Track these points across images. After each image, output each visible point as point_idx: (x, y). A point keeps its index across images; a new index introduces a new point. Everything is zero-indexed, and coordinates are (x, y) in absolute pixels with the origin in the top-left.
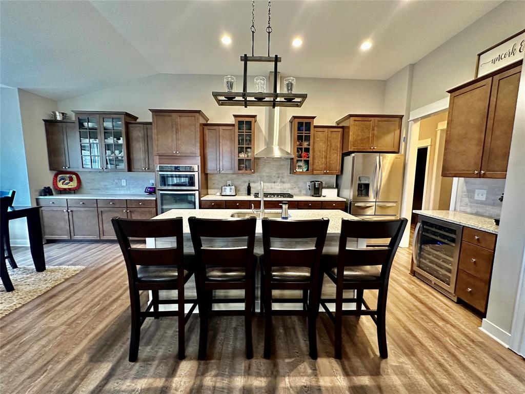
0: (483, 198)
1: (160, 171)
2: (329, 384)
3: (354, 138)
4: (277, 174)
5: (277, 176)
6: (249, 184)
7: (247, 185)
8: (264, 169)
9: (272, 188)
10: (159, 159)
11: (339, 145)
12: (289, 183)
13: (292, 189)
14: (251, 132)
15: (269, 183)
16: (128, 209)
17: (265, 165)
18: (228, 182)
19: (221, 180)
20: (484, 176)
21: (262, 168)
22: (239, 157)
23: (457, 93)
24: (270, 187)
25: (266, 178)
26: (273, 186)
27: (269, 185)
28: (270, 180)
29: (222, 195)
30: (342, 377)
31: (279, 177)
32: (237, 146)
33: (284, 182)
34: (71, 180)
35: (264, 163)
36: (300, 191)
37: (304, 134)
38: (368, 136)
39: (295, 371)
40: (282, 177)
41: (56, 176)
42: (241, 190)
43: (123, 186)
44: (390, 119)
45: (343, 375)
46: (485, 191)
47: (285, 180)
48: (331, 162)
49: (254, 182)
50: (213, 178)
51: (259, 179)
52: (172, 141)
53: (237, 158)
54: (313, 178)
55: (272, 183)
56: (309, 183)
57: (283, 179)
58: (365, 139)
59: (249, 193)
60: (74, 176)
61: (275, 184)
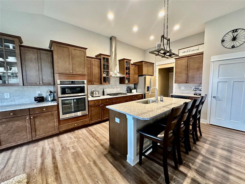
0: (184, 89)
1: (60, 84)
4: (115, 84)
6: (104, 90)
7: (102, 90)
9: (113, 91)
10: (59, 76)
11: (137, 72)
12: (119, 88)
13: (120, 91)
14: (108, 64)
16: (31, 116)
18: (93, 89)
20: (188, 83)
23: (177, 59)
24: (112, 91)
31: (115, 86)
32: (103, 70)
33: (117, 88)
37: (128, 67)
43: (6, 99)
44: (147, 63)
46: (184, 87)
47: (118, 87)
49: (105, 89)
51: (107, 87)
52: (69, 64)
53: (103, 76)
54: (127, 85)
55: (113, 88)
56: (126, 88)
59: (104, 94)
61: (114, 89)
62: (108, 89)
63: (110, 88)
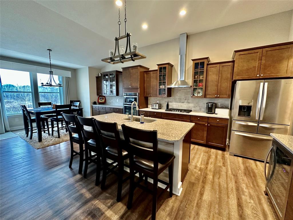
2: (108, 215)
3: (238, 69)
4: (185, 97)
5: (185, 98)
7: (167, 103)
8: (177, 94)
9: (181, 106)
11: (229, 76)
12: (193, 103)
13: (194, 107)
14: (166, 73)
15: (179, 102)
17: (177, 92)
18: (157, 101)
19: (154, 100)
21: (176, 94)
22: (160, 87)
24: (180, 105)
25: (178, 100)
26: (182, 105)
27: (180, 104)
28: (180, 101)
29: (152, 109)
30: (118, 217)
31: (186, 99)
32: (158, 81)
33: (189, 103)
34: (103, 99)
35: (177, 91)
36: (200, 109)
37: (199, 71)
38: (255, 65)
39: (104, 200)
40: (188, 99)
41: (99, 97)
42: (164, 106)
45: (120, 217)
47: (190, 101)
48: (222, 89)
49: (171, 102)
50: (151, 99)
51: (174, 100)
52: (129, 81)
53: (158, 88)
55: (182, 103)
57: (188, 101)
58: (251, 68)
59: (167, 108)
60: (104, 98)
61: (184, 104)
62: (174, 103)
63: (177, 102)
